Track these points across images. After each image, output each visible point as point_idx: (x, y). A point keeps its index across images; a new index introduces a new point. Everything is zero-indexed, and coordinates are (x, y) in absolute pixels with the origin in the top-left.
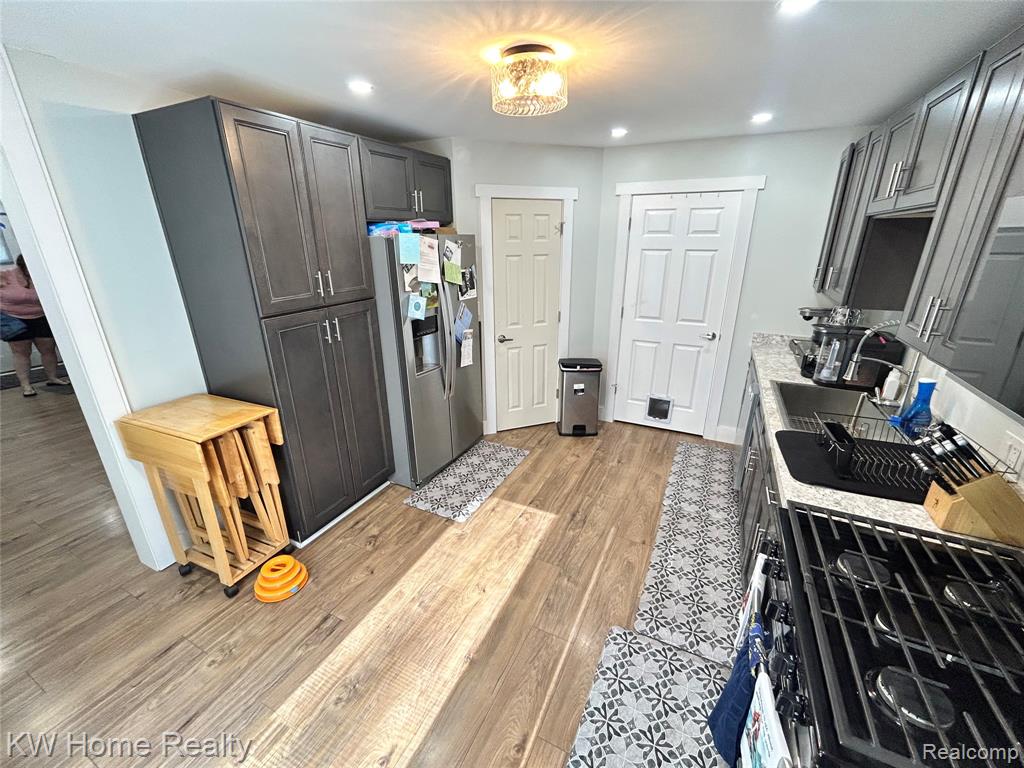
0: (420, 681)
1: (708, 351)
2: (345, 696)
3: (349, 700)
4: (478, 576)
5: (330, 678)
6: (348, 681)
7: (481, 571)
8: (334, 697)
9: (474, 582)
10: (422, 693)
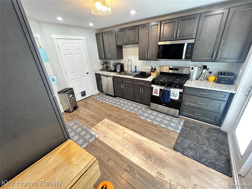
0: (147, 144)
1: (88, 76)
2: (150, 159)
3: (151, 158)
4: (120, 134)
5: (145, 164)
6: (146, 159)
7: (119, 133)
8: (150, 162)
9: (122, 134)
10: (149, 144)
